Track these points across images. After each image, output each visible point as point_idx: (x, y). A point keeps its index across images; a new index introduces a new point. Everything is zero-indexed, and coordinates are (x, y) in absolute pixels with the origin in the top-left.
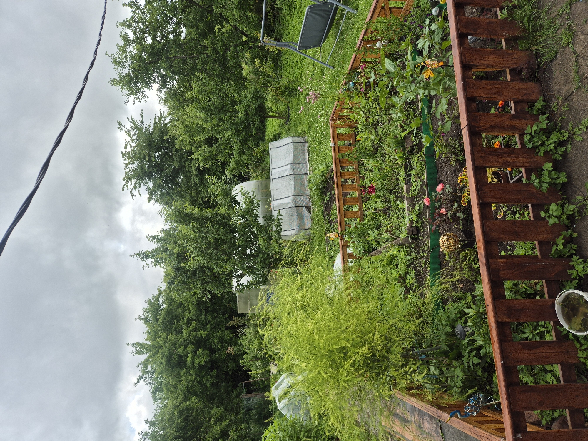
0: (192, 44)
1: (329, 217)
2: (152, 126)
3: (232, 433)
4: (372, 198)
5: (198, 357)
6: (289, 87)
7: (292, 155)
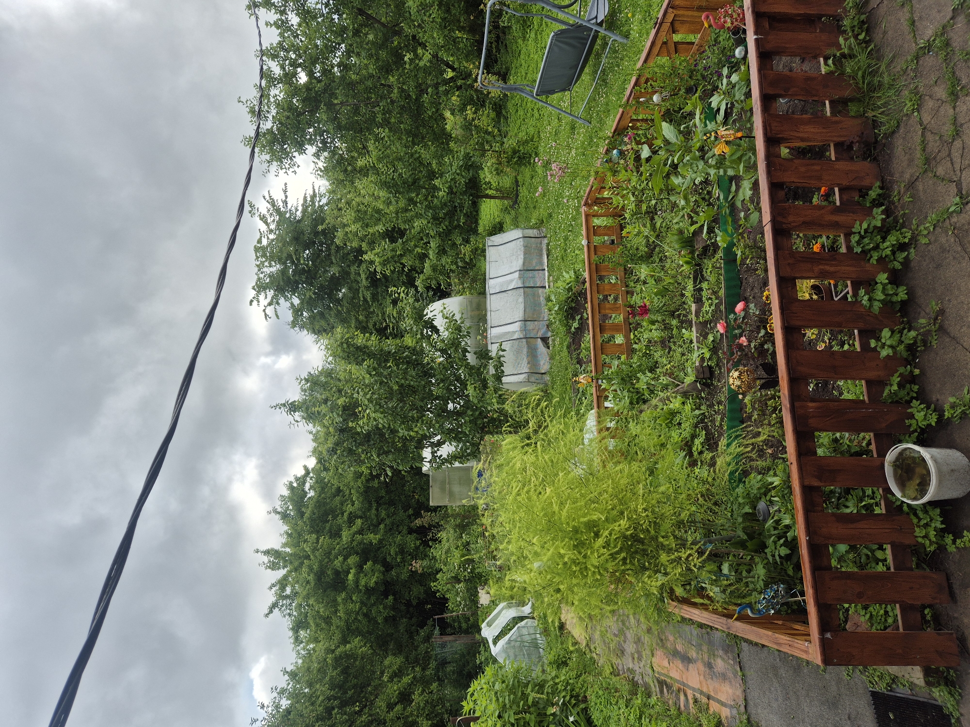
0: (369, 83)
1: (579, 354)
2: (300, 208)
3: (416, 697)
4: (645, 324)
5: (365, 575)
6: (519, 151)
7: (522, 256)
